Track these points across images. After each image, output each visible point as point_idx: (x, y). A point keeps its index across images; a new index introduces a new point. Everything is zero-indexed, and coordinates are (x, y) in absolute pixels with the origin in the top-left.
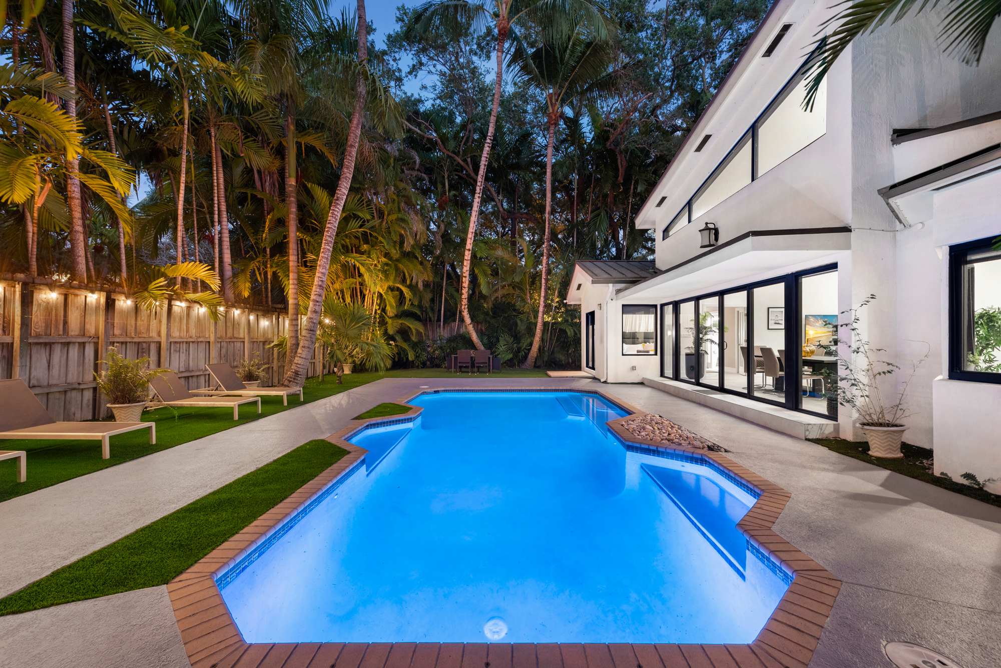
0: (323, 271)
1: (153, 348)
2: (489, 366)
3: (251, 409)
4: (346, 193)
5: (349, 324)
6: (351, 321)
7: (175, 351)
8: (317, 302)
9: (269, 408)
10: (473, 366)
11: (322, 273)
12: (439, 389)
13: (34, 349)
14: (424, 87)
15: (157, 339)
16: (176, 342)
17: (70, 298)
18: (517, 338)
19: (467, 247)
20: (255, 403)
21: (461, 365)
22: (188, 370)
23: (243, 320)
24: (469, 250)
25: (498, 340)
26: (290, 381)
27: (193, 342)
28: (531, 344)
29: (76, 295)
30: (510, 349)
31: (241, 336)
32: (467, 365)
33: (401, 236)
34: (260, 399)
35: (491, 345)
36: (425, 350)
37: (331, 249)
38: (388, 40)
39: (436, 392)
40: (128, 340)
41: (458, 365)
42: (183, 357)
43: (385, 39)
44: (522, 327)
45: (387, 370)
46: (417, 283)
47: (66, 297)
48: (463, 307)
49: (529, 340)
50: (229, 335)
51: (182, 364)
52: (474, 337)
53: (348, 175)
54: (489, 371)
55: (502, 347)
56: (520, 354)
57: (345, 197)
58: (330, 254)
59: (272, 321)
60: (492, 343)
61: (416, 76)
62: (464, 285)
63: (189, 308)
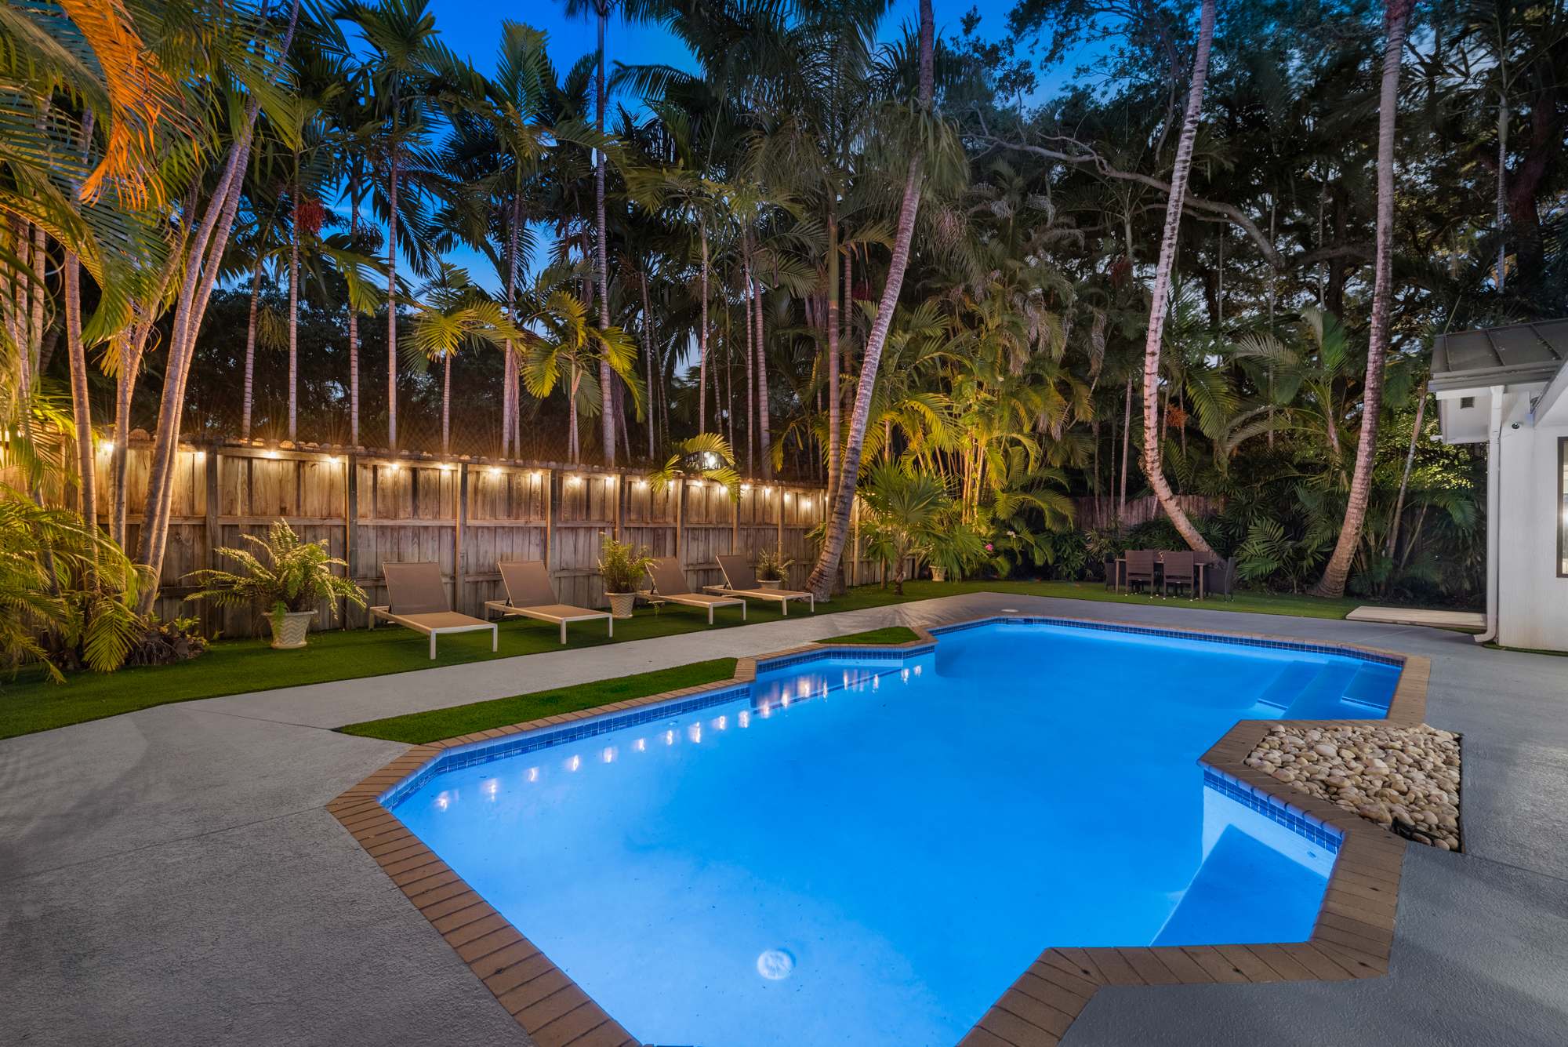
0: (858, 427)
1: (669, 534)
2: (1197, 583)
3: (734, 613)
4: (894, 305)
5: (909, 505)
6: (911, 499)
7: (693, 539)
8: (850, 472)
9: (756, 614)
10: (1159, 581)
11: (856, 430)
12: (1031, 617)
13: (564, 533)
14: (1081, 71)
15: (673, 525)
16: (694, 529)
17: (592, 482)
18: (1295, 526)
19: (1149, 350)
20: (740, 606)
21: (1133, 578)
22: (707, 562)
23: (777, 501)
24: (1153, 354)
25: (1246, 533)
26: (812, 584)
27: (713, 529)
28: (1334, 541)
29: (597, 480)
30: (1274, 550)
31: (775, 522)
32: (1146, 579)
33: (1005, 350)
34: (744, 602)
35: (1228, 544)
36: (1081, 547)
37: (870, 394)
38: (1013, 20)
39: (1028, 621)
40: (644, 525)
41: (1128, 578)
42: (702, 547)
43: (1007, 21)
44: (1308, 501)
45: (964, 578)
46: (1048, 428)
47: (588, 480)
48: (1149, 467)
49: (1328, 534)
50: (757, 521)
51: (701, 555)
52: (1183, 525)
53: (896, 276)
54: (1197, 594)
55: (1254, 546)
56: (1305, 563)
57: (892, 311)
58: (868, 401)
59: (818, 502)
60: (1233, 537)
61: (1061, 58)
62: (1146, 422)
63: (708, 488)
